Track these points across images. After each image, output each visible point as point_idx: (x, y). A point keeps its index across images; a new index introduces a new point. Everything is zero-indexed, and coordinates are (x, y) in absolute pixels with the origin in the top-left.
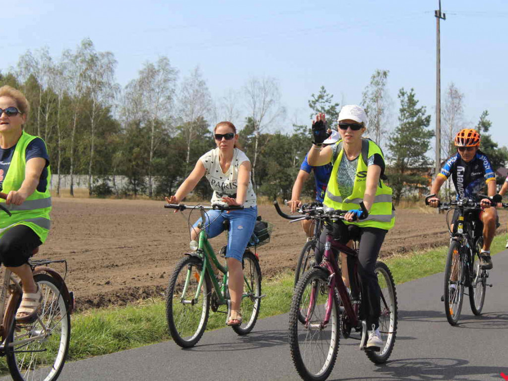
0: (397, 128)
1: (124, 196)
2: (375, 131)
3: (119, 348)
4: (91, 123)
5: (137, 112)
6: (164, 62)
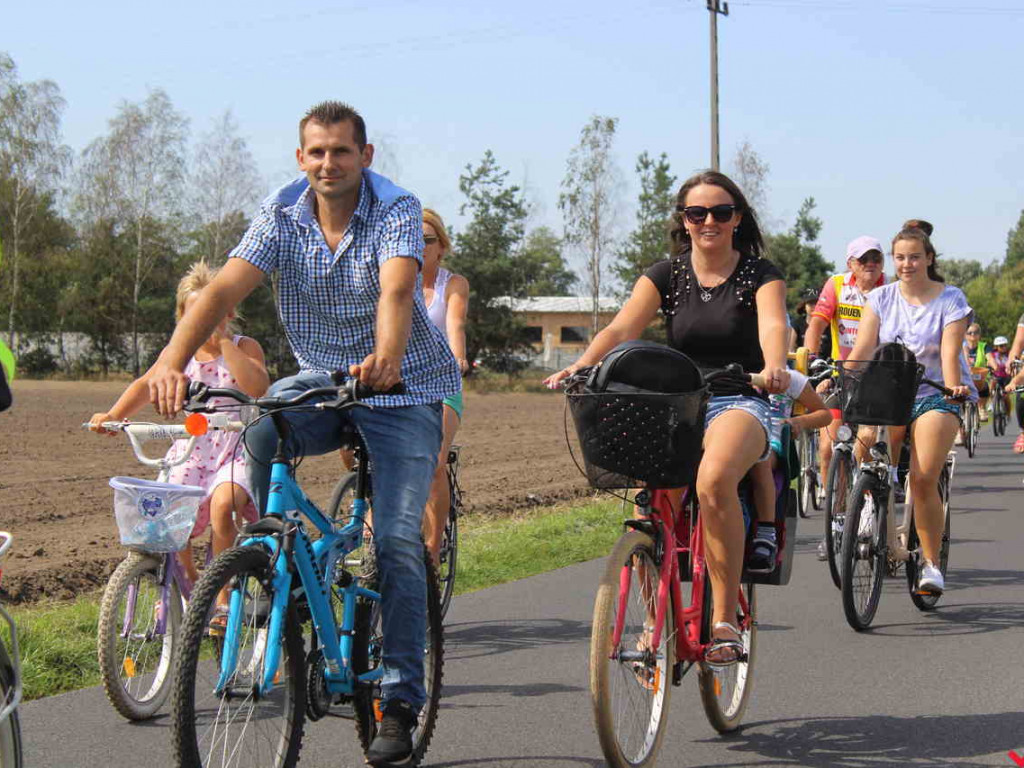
0: (634, 233)
1: (82, 373)
2: (591, 239)
3: (58, 687)
4: (12, 226)
5: (107, 204)
6: (160, 100)
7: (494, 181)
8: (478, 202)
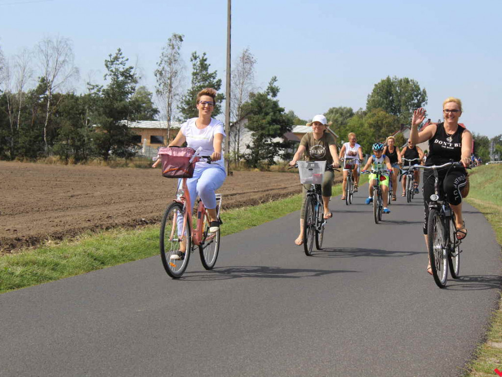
2: (168, 93)
7: (121, 64)
8: (112, 74)
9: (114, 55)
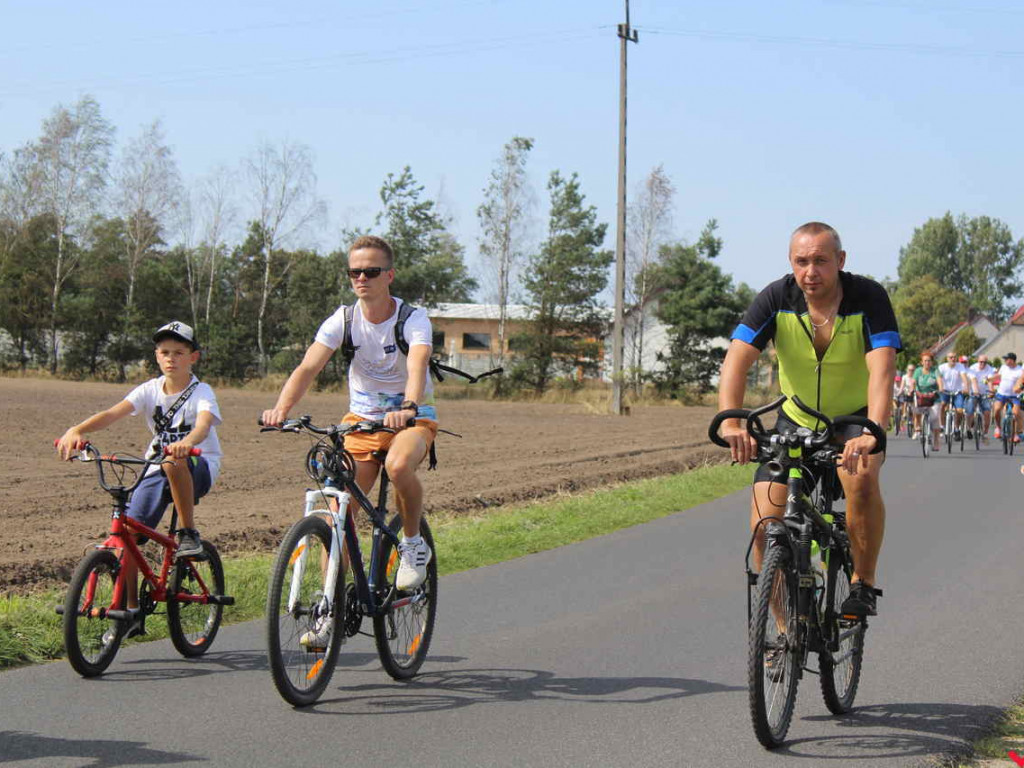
0: (543, 246)
1: (1, 369)
7: (410, 194)
8: (393, 213)
9: (397, 179)
